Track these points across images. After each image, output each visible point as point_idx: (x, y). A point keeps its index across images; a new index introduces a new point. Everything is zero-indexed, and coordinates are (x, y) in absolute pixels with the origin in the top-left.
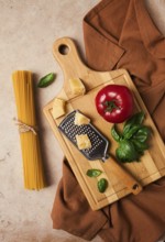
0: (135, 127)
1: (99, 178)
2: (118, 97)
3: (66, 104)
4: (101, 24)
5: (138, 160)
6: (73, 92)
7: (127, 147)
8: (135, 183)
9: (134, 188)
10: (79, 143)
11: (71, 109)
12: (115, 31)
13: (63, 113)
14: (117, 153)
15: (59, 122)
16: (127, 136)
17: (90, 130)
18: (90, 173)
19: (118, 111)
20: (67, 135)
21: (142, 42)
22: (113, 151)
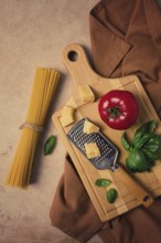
0: (146, 136)
1: (108, 188)
2: (122, 103)
3: (75, 112)
4: (108, 18)
5: (149, 170)
6: (82, 99)
7: (138, 158)
8: (146, 194)
9: (145, 200)
10: (88, 152)
11: (80, 117)
12: (122, 26)
13: (71, 121)
14: (127, 163)
15: (67, 130)
16: (138, 145)
17: (100, 138)
18: (99, 183)
19: (122, 118)
20: (75, 144)
21: (150, 37)
22: (123, 161)
